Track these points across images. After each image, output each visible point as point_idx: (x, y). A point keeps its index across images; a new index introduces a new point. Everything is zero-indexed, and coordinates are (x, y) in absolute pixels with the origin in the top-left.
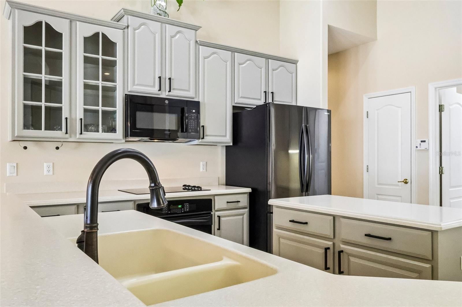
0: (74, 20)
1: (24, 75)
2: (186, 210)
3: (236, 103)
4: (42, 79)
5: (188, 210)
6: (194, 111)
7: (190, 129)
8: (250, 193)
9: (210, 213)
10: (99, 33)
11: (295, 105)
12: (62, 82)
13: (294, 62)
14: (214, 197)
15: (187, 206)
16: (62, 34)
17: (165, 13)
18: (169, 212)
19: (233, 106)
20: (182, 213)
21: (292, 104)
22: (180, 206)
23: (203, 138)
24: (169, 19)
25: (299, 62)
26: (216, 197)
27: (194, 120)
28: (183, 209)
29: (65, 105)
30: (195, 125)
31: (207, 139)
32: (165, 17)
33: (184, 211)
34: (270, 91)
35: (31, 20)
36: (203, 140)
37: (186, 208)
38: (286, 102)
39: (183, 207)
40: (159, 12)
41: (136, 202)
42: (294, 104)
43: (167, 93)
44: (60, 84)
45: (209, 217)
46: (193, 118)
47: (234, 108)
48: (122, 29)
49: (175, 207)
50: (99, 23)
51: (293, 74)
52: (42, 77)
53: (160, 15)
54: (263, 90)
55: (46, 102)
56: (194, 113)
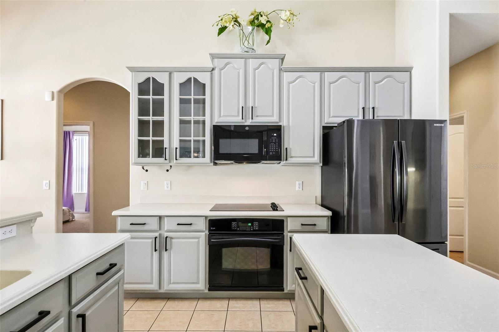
0: (173, 72)
1: (138, 119)
2: (256, 228)
3: (326, 123)
4: (150, 120)
5: (257, 228)
6: (275, 135)
7: (271, 152)
8: (331, 216)
9: (283, 234)
10: (191, 78)
11: (409, 118)
12: (164, 121)
13: (408, 70)
14: (287, 218)
15: (257, 224)
16: (164, 84)
17: (252, 49)
18: (238, 229)
19: (323, 126)
20: (251, 231)
21: (404, 119)
22: (250, 224)
23: (286, 160)
24: (256, 54)
25: (413, 69)
26: (289, 219)
27: (275, 143)
28: (252, 227)
29: (166, 138)
30: (276, 148)
31: (290, 160)
32: (252, 53)
33: (253, 230)
34: (371, 106)
35: (142, 78)
36: (287, 162)
37: (255, 227)
38: (396, 116)
39: (252, 225)
40: (246, 50)
41: (208, 218)
42: (407, 117)
43: (251, 120)
44: (162, 122)
45: (281, 237)
46: (274, 141)
47: (324, 128)
48: (211, 71)
49: (244, 225)
50: (194, 70)
51: (406, 84)
52: (150, 119)
53: (247, 52)
54: (362, 106)
55: (153, 137)
56: (275, 136)
